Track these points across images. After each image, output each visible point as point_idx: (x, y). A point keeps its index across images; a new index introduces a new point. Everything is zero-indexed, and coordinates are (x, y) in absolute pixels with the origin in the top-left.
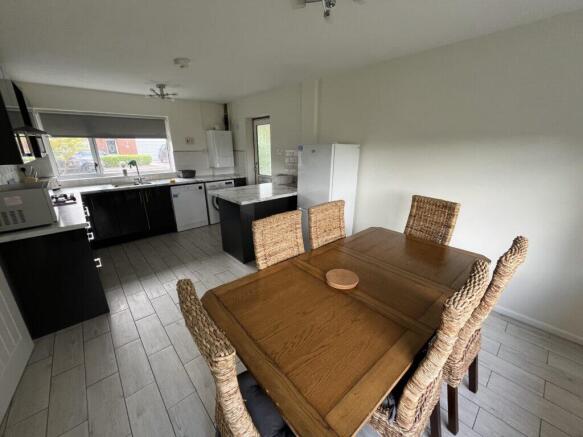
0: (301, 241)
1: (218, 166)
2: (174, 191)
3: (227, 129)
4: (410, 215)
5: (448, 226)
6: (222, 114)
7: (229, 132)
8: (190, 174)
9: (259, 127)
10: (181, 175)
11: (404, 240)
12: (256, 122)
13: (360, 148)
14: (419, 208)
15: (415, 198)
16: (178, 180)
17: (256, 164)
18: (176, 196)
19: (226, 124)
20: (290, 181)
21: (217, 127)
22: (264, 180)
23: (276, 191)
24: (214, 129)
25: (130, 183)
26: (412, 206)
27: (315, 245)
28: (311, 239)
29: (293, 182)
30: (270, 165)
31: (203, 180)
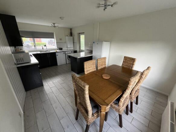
0: (95, 67)
1: (69, 47)
2: (57, 54)
3: (71, 36)
4: (123, 62)
5: (133, 64)
6: (70, 31)
7: (72, 37)
8: (61, 49)
9: (81, 36)
10: (58, 49)
11: (121, 68)
12: (80, 34)
13: (110, 43)
14: (126, 60)
15: (125, 57)
16: (58, 51)
17: (80, 46)
18: (57, 55)
19: (71, 34)
20: (90, 52)
21: (68, 35)
22: (82, 51)
23: (86, 54)
24: (68, 36)
25: (44, 51)
26: (124, 59)
27: (99, 69)
28: (98, 67)
29: (91, 52)
30: (84, 47)
31: (65, 51)
